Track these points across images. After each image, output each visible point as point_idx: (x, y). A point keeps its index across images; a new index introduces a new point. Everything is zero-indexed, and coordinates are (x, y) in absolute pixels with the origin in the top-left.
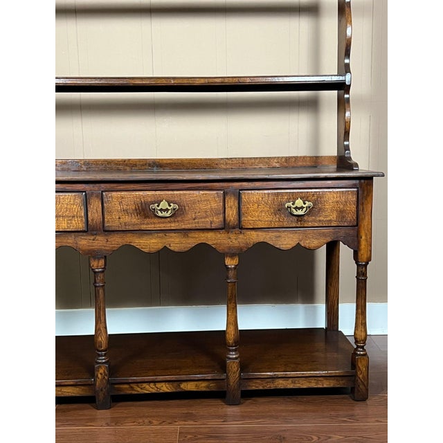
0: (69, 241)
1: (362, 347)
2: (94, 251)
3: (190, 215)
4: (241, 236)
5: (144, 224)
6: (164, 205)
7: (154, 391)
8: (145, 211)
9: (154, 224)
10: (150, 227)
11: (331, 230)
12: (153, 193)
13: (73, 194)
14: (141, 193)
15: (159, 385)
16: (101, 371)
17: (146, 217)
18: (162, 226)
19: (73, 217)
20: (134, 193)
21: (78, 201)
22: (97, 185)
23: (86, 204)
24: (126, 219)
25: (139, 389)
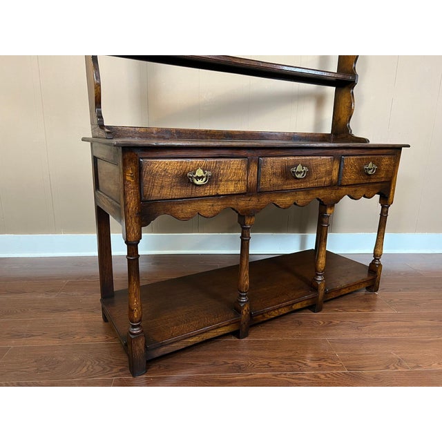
0: (232, 203)
1: (378, 259)
2: (248, 210)
3: (314, 176)
4: (338, 191)
5: (285, 185)
6: (299, 168)
7: (277, 315)
8: (287, 174)
9: (291, 184)
10: (289, 187)
11: (379, 184)
12: (293, 158)
13: (240, 160)
14: (286, 158)
15: (280, 310)
16: (245, 308)
17: (287, 178)
18: (296, 186)
19: (239, 181)
20: (281, 159)
21: (244, 166)
22: (257, 151)
23: (248, 168)
24: (275, 181)
25: (268, 316)
